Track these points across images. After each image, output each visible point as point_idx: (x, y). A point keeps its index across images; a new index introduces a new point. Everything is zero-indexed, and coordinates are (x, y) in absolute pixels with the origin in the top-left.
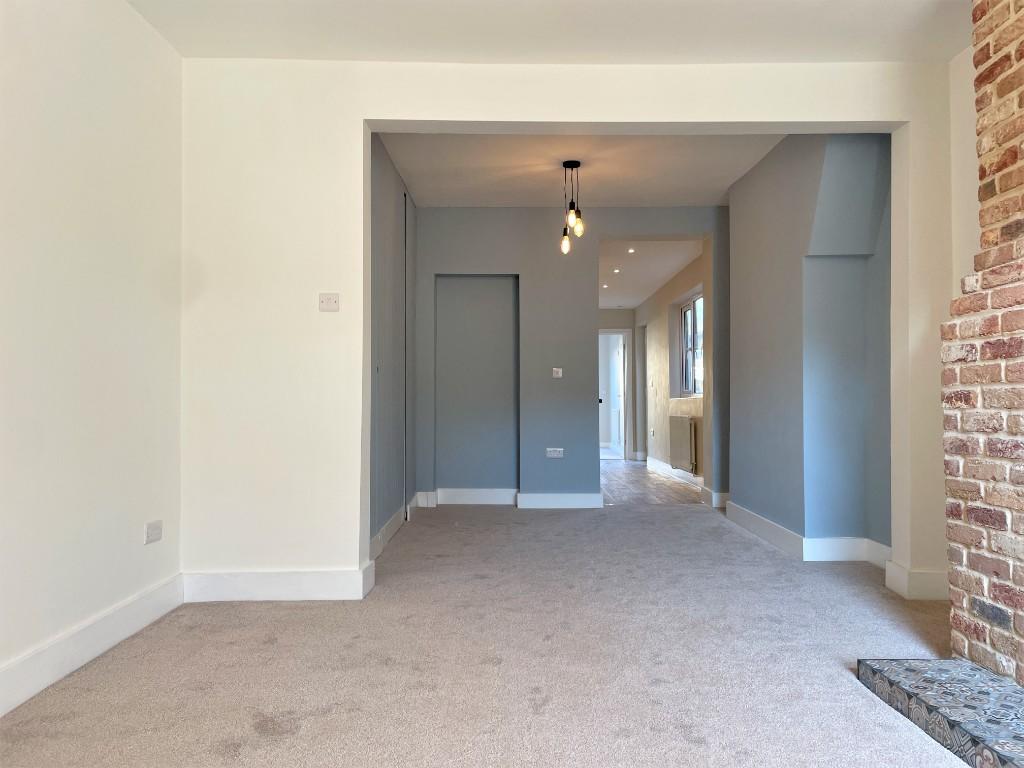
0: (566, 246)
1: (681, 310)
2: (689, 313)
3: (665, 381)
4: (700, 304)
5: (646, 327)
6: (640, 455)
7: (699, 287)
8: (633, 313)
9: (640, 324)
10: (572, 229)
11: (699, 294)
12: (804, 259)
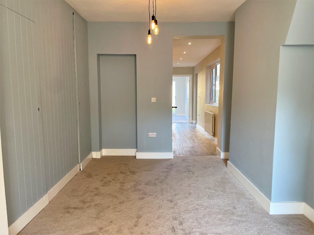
0: (149, 40)
1: (211, 68)
2: (214, 70)
3: (204, 96)
4: (218, 66)
5: (197, 74)
6: (194, 122)
7: (219, 59)
8: (193, 68)
9: (195, 73)
10: (153, 31)
11: (218, 62)
12: (281, 47)
